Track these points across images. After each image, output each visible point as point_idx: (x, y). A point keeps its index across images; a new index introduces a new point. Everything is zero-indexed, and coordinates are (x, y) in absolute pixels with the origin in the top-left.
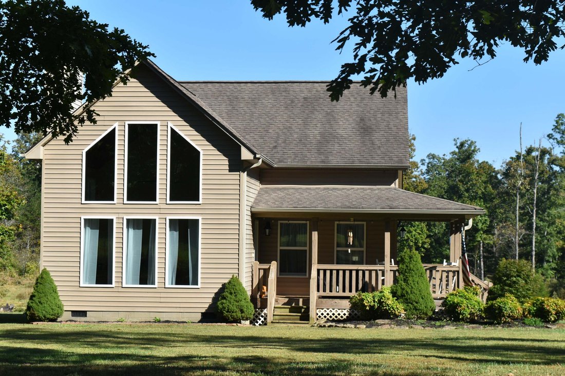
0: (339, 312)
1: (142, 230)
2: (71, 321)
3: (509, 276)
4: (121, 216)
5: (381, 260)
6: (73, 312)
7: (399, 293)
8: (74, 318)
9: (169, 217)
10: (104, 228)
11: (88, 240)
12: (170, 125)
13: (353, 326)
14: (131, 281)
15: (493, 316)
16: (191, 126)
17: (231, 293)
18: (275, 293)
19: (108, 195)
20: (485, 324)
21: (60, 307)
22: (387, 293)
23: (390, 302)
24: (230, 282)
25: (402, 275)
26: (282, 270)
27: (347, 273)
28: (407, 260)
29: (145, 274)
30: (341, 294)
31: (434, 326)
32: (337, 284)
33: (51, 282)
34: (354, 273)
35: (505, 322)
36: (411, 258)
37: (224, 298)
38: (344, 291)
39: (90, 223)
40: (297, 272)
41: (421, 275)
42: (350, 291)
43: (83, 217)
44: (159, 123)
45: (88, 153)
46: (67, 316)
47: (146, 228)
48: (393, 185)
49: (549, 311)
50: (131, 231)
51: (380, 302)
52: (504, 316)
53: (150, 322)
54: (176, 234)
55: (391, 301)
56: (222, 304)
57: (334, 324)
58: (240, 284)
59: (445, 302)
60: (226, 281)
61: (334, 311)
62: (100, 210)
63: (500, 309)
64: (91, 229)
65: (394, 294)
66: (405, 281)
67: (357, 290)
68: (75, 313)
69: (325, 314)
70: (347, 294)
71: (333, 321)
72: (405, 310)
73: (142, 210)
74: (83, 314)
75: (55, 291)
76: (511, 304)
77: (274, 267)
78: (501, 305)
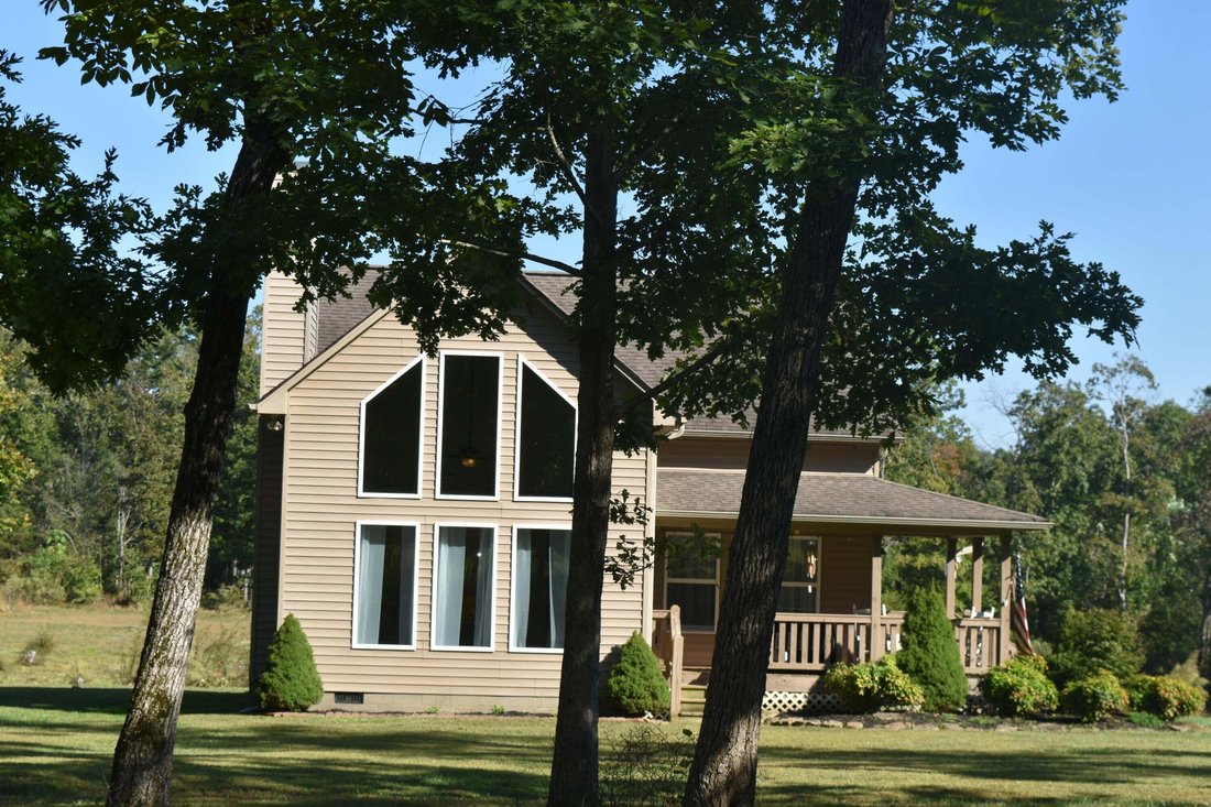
0: (790, 697)
1: (464, 547)
2: (334, 711)
3: (1097, 639)
4: (430, 521)
5: (864, 604)
6: (337, 693)
7: (912, 666)
8: (339, 706)
9: (517, 526)
10: (395, 543)
11: (366, 563)
12: (523, 359)
13: (840, 724)
14: (442, 640)
15: (1078, 708)
16: (559, 362)
17: (634, 664)
19: (404, 480)
20: (1061, 721)
21: (319, 685)
22: (892, 664)
23: (899, 682)
24: (629, 645)
25: (917, 631)
27: (805, 629)
28: (922, 608)
29: (471, 628)
30: (794, 665)
31: (976, 725)
32: (787, 649)
33: (303, 638)
34: (817, 629)
35: (1103, 720)
36: (929, 604)
37: (621, 672)
38: (799, 660)
39: (371, 533)
40: (696, 624)
41: (948, 635)
42: (810, 660)
43: (360, 522)
44: (501, 356)
45: (370, 406)
46: (327, 701)
47: (473, 543)
48: (869, 473)
49: (1167, 702)
50: (445, 548)
51: (883, 682)
52: (1100, 709)
53: (480, 714)
54: (527, 555)
55: (902, 681)
56: (619, 682)
57: (801, 720)
58: (647, 648)
59: (986, 682)
60: (622, 642)
61: (780, 697)
62: (390, 509)
63: (1095, 696)
64: (371, 543)
65: (902, 666)
66: (922, 644)
67: (822, 660)
68: (341, 696)
69: (775, 701)
70: (805, 665)
71: (791, 713)
72: (925, 697)
73: (467, 512)
74: (357, 697)
75: (310, 656)
76: (1110, 688)
78: (1098, 690)
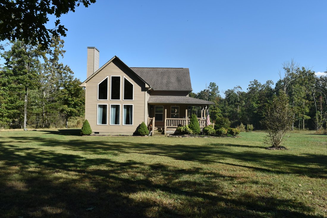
0: (173, 132)
1: (115, 108)
2: (94, 135)
3: (222, 122)
4: (109, 104)
5: (185, 117)
6: (95, 132)
7: (191, 127)
8: (95, 134)
9: (124, 104)
10: (104, 107)
11: (99, 111)
12: (124, 77)
13: (178, 137)
14: (112, 123)
15: (218, 134)
16: (130, 77)
17: (142, 127)
18: (154, 126)
19: (105, 97)
20: (215, 136)
21: (91, 131)
22: (187, 127)
23: (188, 130)
24: (142, 124)
25: (192, 121)
26: (156, 120)
27: (175, 121)
28: (193, 117)
29: (117, 121)
30: (173, 127)
31: (201, 137)
32: (172, 124)
33: (88, 123)
34: (177, 121)
35: (222, 136)
36: (194, 117)
37: (140, 128)
38: (174, 126)
39: (100, 106)
40: (160, 120)
41: (197, 122)
42: (176, 126)
43: (98, 104)
44: (121, 76)
45: (99, 85)
46: (93, 133)
47: (117, 107)
48: (187, 96)
49: (234, 132)
50: (112, 108)
51: (185, 130)
52: (222, 134)
53: (118, 135)
54: (126, 110)
55: (189, 129)
56: (139, 130)
57: (172, 136)
58: (145, 124)
59: (204, 129)
60: (141, 123)
61: (171, 132)
62: (103, 102)
63: (221, 132)
64: (100, 108)
65: (189, 127)
66: (193, 123)
67: (178, 126)
68: (96, 133)
69: (169, 132)
70: (175, 127)
72: (193, 132)
73: (115, 102)
74: (98, 133)
75: (89, 126)
76: (224, 130)
77: (154, 119)
78: (221, 131)
